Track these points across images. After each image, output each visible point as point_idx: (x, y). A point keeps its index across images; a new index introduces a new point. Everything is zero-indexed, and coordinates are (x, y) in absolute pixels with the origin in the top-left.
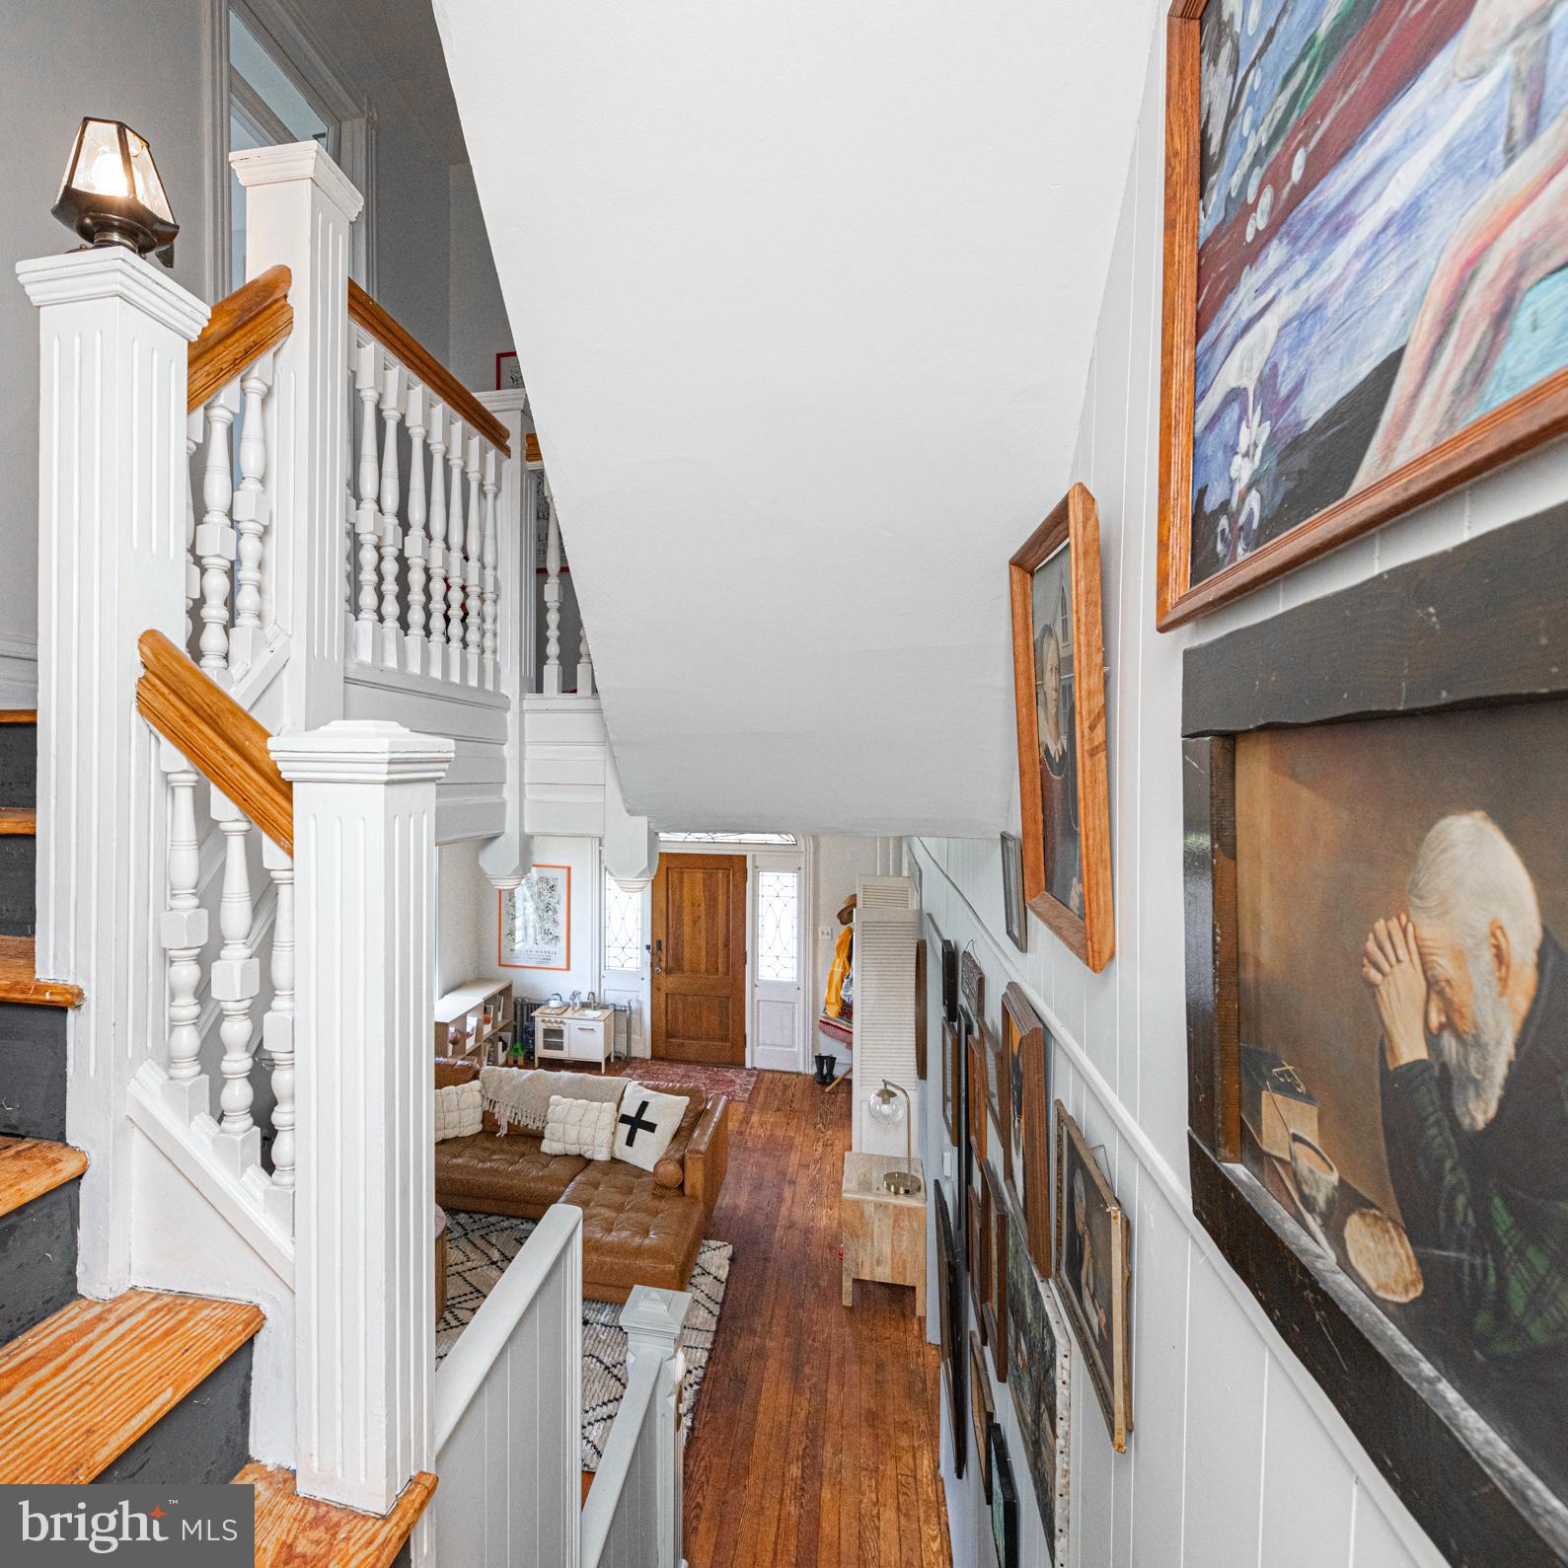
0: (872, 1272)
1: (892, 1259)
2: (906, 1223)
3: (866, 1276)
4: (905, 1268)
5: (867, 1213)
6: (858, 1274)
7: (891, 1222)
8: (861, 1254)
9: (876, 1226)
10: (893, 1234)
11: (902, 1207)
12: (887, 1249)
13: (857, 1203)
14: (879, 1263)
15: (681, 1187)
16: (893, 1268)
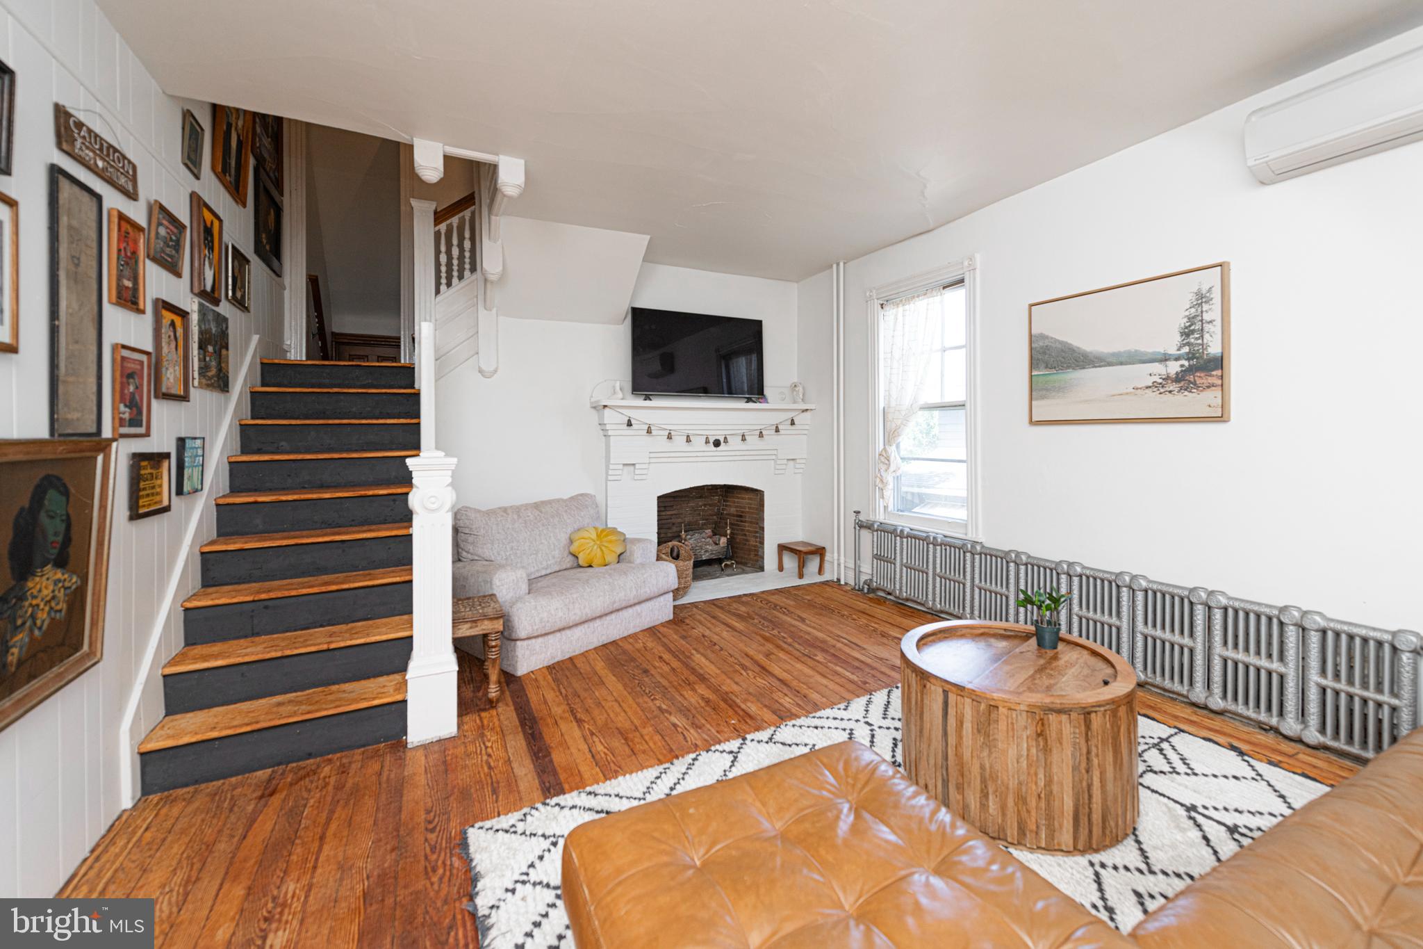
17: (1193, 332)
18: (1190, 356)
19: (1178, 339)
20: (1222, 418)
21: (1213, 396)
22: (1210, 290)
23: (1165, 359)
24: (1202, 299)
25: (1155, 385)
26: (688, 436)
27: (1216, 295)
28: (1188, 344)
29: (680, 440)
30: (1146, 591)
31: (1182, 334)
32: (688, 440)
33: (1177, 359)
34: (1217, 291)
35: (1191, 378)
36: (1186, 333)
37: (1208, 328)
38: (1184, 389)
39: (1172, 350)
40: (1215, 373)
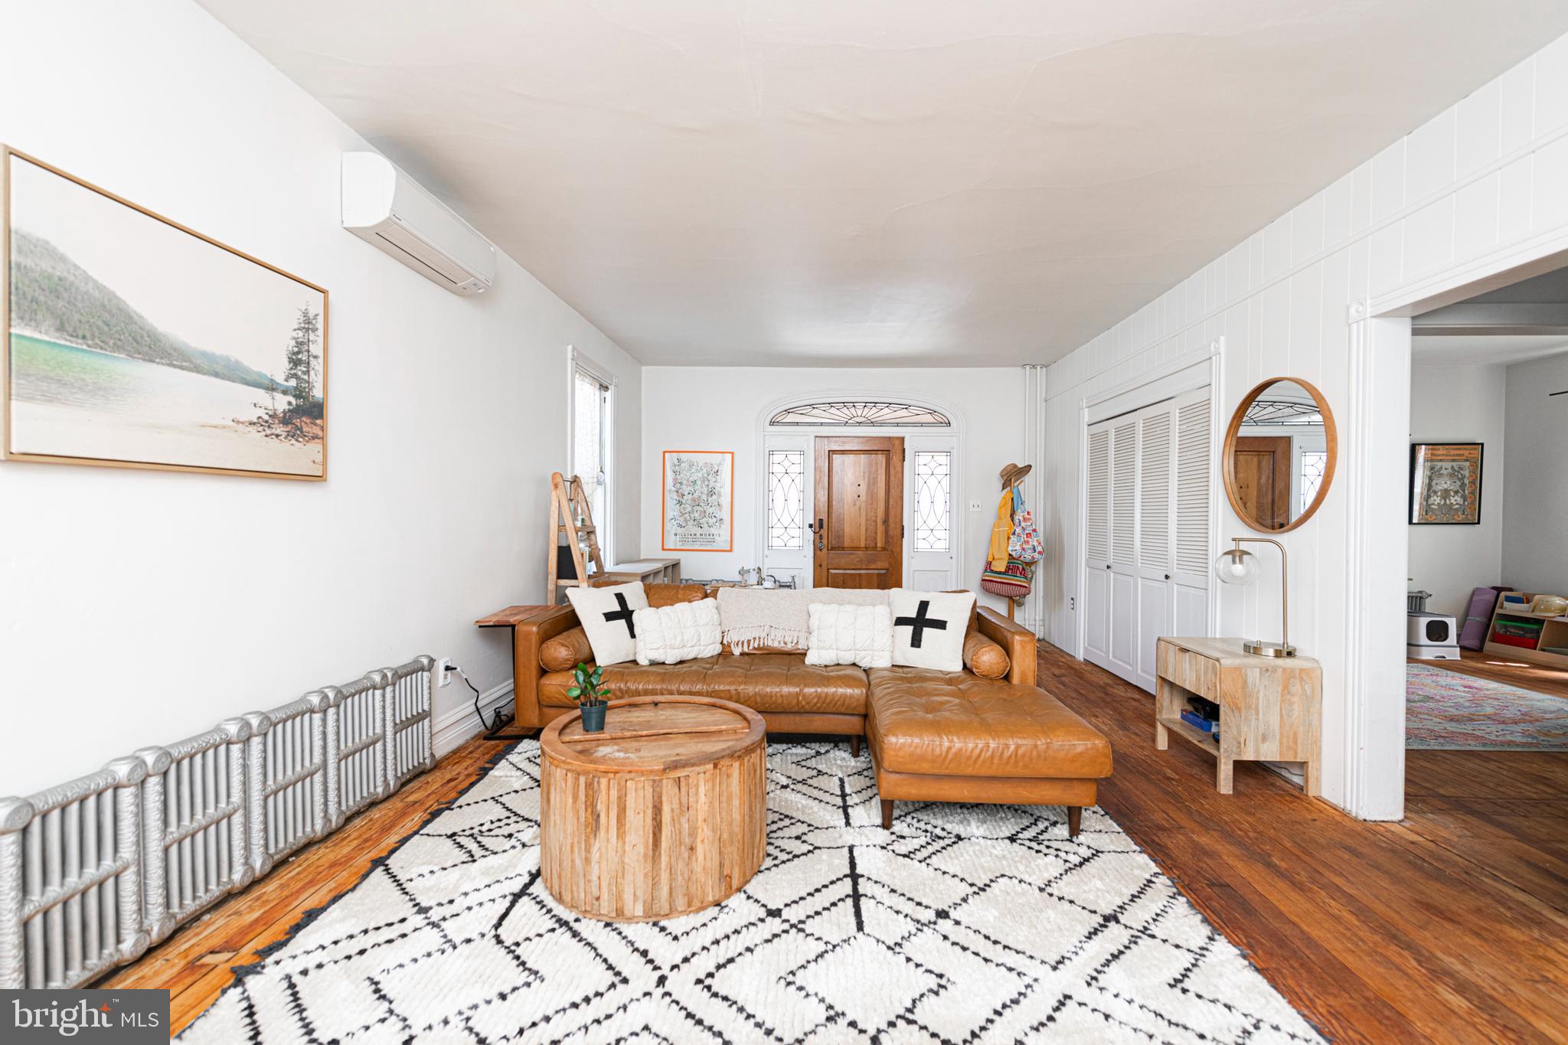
0: (1257, 751)
1: (1281, 734)
2: (1298, 686)
3: (1249, 756)
4: (1296, 742)
5: (1250, 681)
6: (1239, 754)
7: (1280, 689)
8: (1244, 729)
9: (1261, 695)
10: (1283, 701)
11: (1293, 670)
12: (1274, 721)
13: (1238, 669)
14: (1264, 738)
15: (1007, 677)
16: (1281, 743)
17: (300, 362)
18: (299, 393)
19: (285, 365)
20: (321, 481)
22: (314, 316)
23: (271, 387)
24: (308, 324)
25: (260, 423)
27: (320, 326)
28: (295, 376)
31: (291, 360)
33: (284, 392)
34: (321, 319)
35: (297, 422)
36: (295, 362)
37: (313, 362)
38: (291, 435)
39: (280, 379)
40: (318, 422)
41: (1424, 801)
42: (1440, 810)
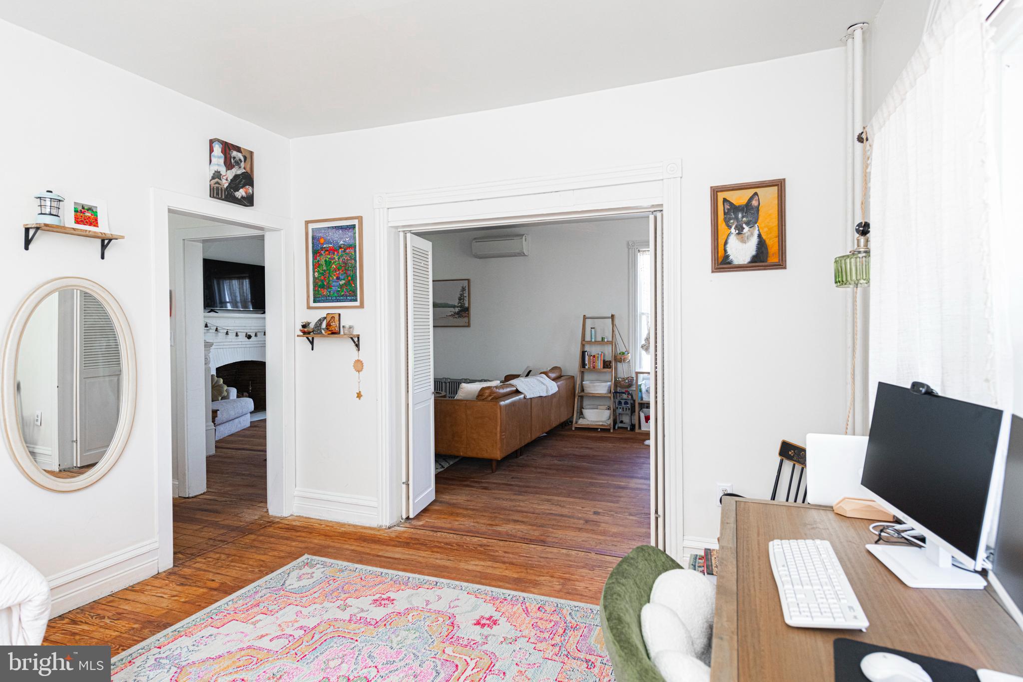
17: (461, 299)
18: (461, 307)
19: (458, 301)
20: (469, 326)
21: (466, 319)
22: (465, 287)
23: (454, 307)
24: (463, 289)
25: (452, 315)
26: (237, 333)
27: (467, 288)
28: (460, 303)
29: (232, 336)
30: (449, 383)
31: (459, 299)
32: (237, 335)
33: (458, 307)
34: (467, 287)
35: (461, 313)
36: (460, 299)
37: (465, 298)
38: (459, 317)
39: (456, 304)
40: (467, 312)
41: (260, 525)
42: (252, 523)
